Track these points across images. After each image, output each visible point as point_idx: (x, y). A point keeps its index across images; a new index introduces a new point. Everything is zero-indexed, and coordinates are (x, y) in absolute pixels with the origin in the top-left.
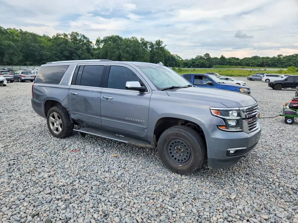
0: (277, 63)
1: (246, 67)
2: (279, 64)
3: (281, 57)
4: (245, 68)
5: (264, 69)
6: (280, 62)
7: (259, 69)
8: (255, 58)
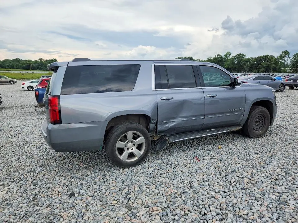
0: (41, 66)
1: (11, 69)
2: (43, 67)
3: (42, 60)
4: (10, 71)
5: (32, 72)
6: (44, 66)
7: (26, 72)
8: (17, 60)
